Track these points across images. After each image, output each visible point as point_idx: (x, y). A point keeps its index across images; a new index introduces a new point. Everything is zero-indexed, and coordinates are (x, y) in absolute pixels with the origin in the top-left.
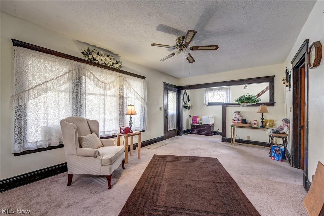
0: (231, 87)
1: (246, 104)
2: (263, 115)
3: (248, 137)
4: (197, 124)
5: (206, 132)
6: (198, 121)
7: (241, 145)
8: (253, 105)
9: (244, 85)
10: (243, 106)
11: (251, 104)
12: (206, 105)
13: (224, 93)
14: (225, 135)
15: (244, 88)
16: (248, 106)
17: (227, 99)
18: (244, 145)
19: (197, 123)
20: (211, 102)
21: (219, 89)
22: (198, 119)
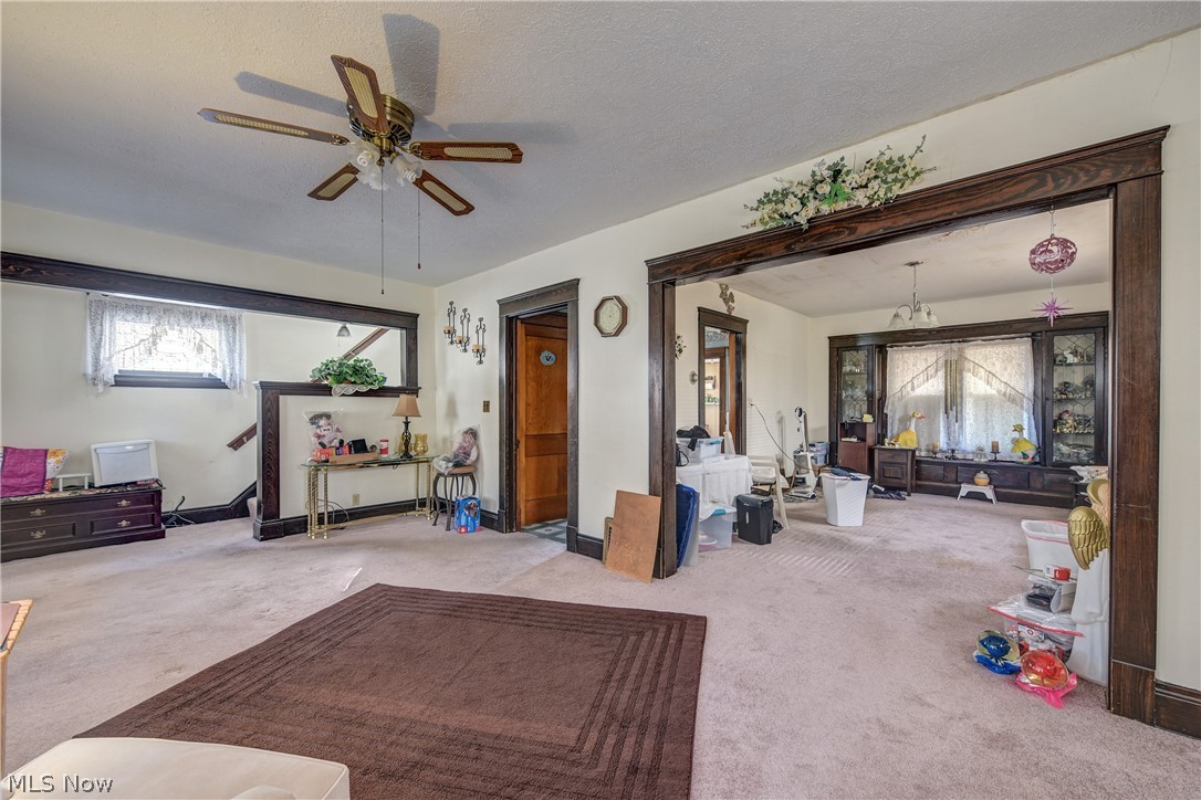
0: (248, 317)
1: (351, 389)
2: (407, 423)
3: (356, 498)
4: (47, 495)
5: (124, 523)
6: (48, 476)
7: (342, 529)
8: (370, 393)
9: (339, 325)
10: (343, 395)
11: (364, 389)
12: (106, 384)
13: (213, 335)
14: (275, 511)
15: (339, 335)
16: (357, 394)
17: (232, 360)
18: (351, 528)
19: (48, 485)
20: (131, 368)
21: (188, 314)
22: (51, 462)
